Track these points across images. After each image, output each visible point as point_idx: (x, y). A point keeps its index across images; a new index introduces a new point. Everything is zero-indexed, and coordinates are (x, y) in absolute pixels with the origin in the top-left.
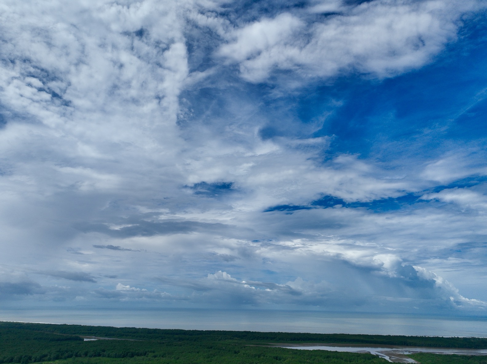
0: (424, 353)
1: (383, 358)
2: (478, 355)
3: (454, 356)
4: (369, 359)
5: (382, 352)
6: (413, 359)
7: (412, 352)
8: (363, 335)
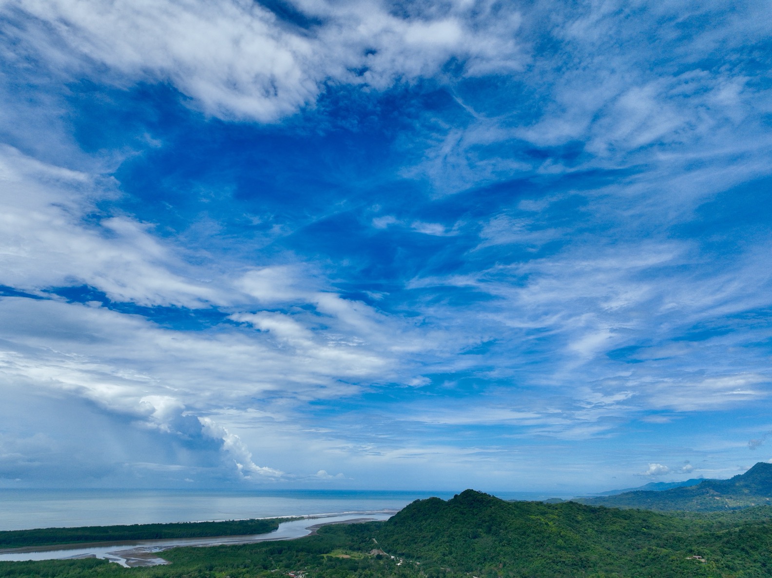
0: (182, 548)
1: (115, 562)
2: (252, 542)
3: (222, 547)
4: (91, 567)
5: (115, 554)
6: (164, 558)
7: (165, 547)
8: (91, 528)
